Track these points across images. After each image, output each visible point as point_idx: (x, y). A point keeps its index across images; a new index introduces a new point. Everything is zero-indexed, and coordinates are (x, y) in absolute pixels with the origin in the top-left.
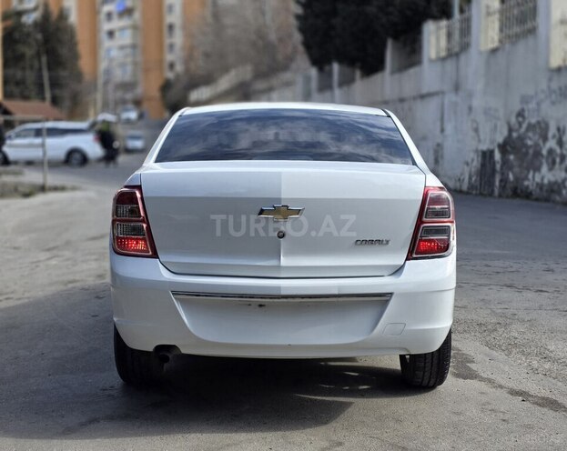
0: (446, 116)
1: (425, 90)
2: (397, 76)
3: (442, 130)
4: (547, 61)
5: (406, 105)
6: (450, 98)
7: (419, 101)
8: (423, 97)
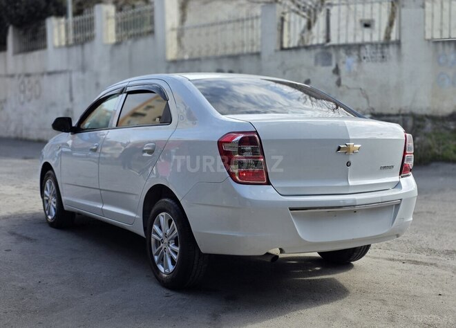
0: (74, 90)
1: (51, 69)
2: (20, 56)
3: (72, 99)
4: (164, 55)
5: (33, 79)
6: (76, 76)
7: (46, 77)
8: (50, 74)
